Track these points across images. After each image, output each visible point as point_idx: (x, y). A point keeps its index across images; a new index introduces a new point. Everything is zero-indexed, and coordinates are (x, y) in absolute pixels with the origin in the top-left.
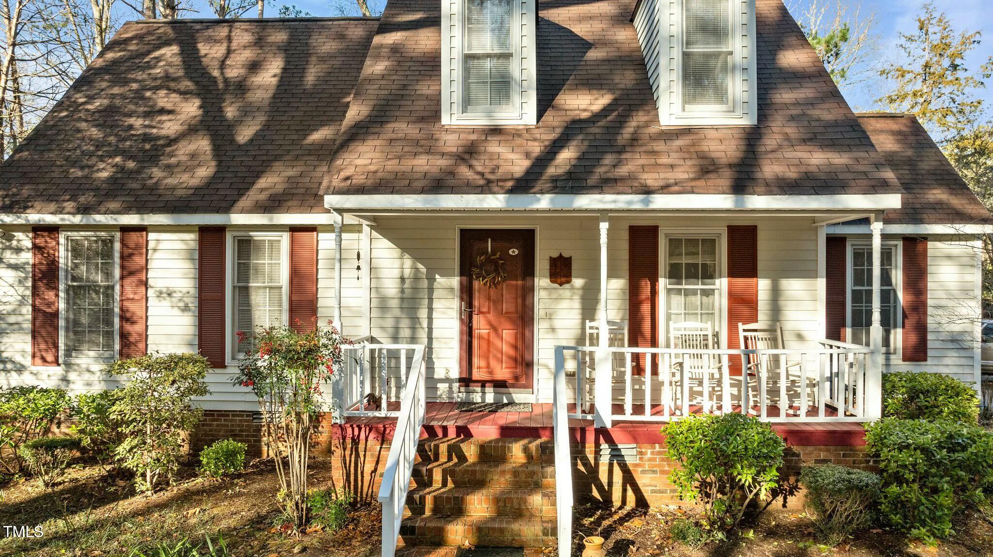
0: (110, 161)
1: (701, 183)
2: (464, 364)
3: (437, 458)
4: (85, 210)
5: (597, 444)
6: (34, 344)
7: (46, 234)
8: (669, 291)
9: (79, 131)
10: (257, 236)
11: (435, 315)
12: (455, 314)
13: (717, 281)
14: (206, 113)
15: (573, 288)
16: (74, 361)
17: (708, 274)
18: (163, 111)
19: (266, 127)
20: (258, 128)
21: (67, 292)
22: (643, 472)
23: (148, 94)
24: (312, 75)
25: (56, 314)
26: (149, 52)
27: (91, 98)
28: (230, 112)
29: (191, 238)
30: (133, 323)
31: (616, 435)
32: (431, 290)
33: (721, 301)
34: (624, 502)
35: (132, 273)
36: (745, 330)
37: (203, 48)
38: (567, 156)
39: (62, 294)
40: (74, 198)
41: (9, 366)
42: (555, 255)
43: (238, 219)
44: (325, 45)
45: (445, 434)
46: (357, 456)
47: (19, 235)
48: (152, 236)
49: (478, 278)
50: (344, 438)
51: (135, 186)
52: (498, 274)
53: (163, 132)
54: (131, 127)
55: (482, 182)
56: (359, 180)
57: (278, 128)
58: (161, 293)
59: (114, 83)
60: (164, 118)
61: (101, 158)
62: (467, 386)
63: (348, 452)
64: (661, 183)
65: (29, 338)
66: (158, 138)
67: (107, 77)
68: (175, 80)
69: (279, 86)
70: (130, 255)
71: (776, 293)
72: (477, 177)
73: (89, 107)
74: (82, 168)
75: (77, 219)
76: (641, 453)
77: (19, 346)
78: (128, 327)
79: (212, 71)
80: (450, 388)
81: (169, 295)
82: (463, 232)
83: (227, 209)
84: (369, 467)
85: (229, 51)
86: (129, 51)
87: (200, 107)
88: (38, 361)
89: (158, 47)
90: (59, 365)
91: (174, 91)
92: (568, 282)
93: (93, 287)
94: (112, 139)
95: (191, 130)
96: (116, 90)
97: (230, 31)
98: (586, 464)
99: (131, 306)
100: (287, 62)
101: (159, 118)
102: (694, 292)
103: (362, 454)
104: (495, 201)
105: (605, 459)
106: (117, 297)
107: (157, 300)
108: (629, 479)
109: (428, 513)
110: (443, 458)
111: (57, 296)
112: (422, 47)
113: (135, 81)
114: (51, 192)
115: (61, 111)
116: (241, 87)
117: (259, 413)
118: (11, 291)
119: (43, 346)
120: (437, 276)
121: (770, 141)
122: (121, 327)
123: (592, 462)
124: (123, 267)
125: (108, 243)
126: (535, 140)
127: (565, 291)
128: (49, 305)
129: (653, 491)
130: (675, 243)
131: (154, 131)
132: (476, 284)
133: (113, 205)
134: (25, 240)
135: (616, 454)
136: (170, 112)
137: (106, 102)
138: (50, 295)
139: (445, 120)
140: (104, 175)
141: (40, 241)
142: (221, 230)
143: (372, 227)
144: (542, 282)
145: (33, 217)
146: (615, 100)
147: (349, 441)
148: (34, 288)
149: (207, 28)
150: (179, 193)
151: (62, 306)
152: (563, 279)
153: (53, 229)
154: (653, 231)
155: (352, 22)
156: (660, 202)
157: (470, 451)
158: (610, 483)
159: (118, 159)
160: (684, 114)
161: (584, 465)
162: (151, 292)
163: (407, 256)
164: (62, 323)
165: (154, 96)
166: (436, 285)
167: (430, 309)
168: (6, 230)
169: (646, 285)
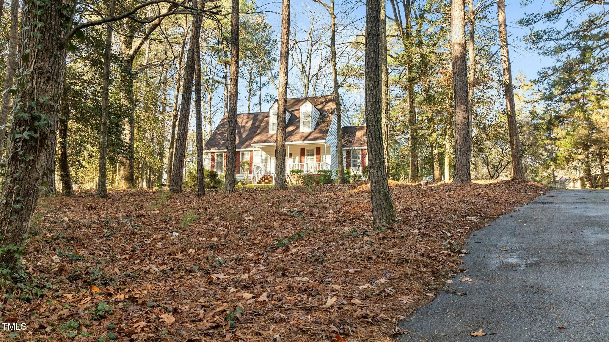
4: (219, 149)
5: (287, 177)
8: (307, 158)
9: (217, 137)
10: (245, 152)
12: (274, 163)
13: (315, 156)
17: (313, 155)
19: (248, 134)
24: (257, 124)
25: (214, 166)
28: (242, 132)
32: (270, 159)
33: (315, 159)
35: (226, 159)
37: (238, 120)
40: (217, 147)
42: (289, 153)
43: (242, 150)
44: (260, 118)
54: (225, 136)
56: (256, 142)
57: (250, 134)
59: (223, 128)
61: (221, 141)
67: (221, 127)
69: (251, 126)
70: (225, 156)
71: (323, 157)
73: (219, 132)
74: (218, 143)
75: (217, 151)
79: (239, 124)
82: (274, 149)
83: (240, 148)
85: (243, 120)
86: (225, 121)
93: (220, 162)
94: (222, 138)
97: (243, 116)
100: (253, 122)
102: (311, 158)
105: (288, 179)
106: (223, 163)
108: (291, 181)
111: (215, 163)
113: (226, 127)
114: (214, 147)
115: (214, 133)
116: (244, 127)
118: (208, 163)
120: (271, 157)
121: (312, 133)
122: (224, 168)
124: (224, 158)
125: (222, 155)
130: (308, 150)
133: (223, 148)
134: (210, 155)
135: (290, 179)
137: (221, 131)
139: (270, 132)
140: (221, 144)
141: (212, 155)
142: (239, 152)
143: (261, 149)
145: (212, 151)
146: (296, 128)
148: (211, 162)
149: (239, 116)
153: (214, 153)
154: (304, 149)
156: (293, 143)
159: (223, 141)
160: (302, 130)
164: (215, 168)
167: (270, 162)
168: (208, 153)
169: (303, 157)
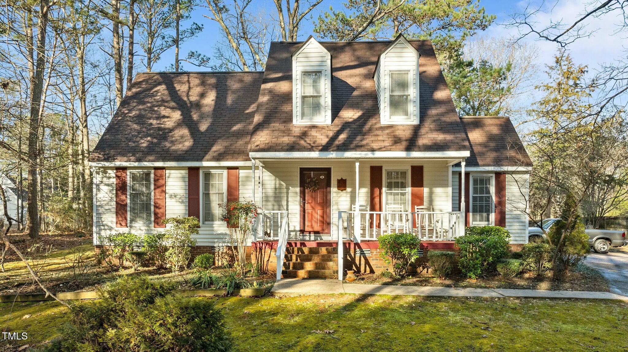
0: (146, 139)
1: (394, 147)
2: (302, 224)
3: (293, 253)
4: (139, 160)
5: (355, 249)
6: (117, 218)
7: (121, 171)
8: (387, 193)
9: (129, 126)
10: (213, 171)
11: (289, 203)
12: (298, 203)
13: (407, 189)
14: (184, 118)
15: (347, 192)
16: (133, 225)
17: (403, 185)
18: (164, 117)
19: (212, 124)
20: (209, 124)
21: (130, 196)
22: (373, 260)
23: (156, 109)
24: (230, 100)
25: (126, 205)
26: (152, 88)
27: (130, 111)
28: (195, 117)
29: (184, 172)
30: (160, 208)
31: (362, 245)
32: (288, 193)
33: (409, 197)
34: (365, 271)
35: (159, 187)
36: (417, 209)
37: (177, 87)
38: (343, 137)
39: (128, 197)
40: (133, 155)
41: (106, 227)
42: (340, 178)
43: (205, 164)
44: (234, 85)
45: (296, 246)
46: (262, 254)
47: (109, 171)
48: (167, 171)
49: (307, 188)
50: (256, 248)
51: (159, 150)
52: (316, 186)
53: (167, 126)
54: (151, 124)
55: (310, 147)
56: (262, 146)
57: (218, 124)
58: (171, 195)
60: (166, 120)
61: (141, 138)
62: (303, 233)
63: (258, 253)
64: (379, 147)
65: (114, 215)
66: (165, 129)
67: (135, 101)
68: (167, 102)
69: (215, 105)
70: (158, 180)
71: (431, 193)
72: (308, 145)
73: (130, 115)
74: (134, 142)
75: (136, 164)
76: (372, 252)
77: (110, 219)
78: (157, 210)
79: (183, 98)
80: (296, 234)
81: (175, 196)
82: (301, 168)
83: (201, 159)
84: (266, 259)
85: (190, 88)
86: (143, 88)
87: (181, 115)
88: (119, 225)
89: (156, 86)
90: (127, 227)
91: (168, 107)
92: (345, 190)
93: (142, 194)
94: (144, 129)
95: (179, 125)
96: (141, 107)
97: (189, 78)
98: (351, 257)
99: (159, 202)
100: (218, 94)
101: (163, 120)
102: (397, 194)
103: (263, 254)
104: (315, 154)
105: (358, 255)
106: (153, 198)
107: (170, 199)
108: (367, 262)
109: (291, 269)
110: (296, 253)
111: (126, 197)
112: (282, 90)
113: (148, 102)
114: (123, 153)
115: (118, 117)
116: (198, 105)
117: (214, 247)
118: (107, 196)
119: (120, 219)
120: (290, 188)
121: (423, 131)
122: (155, 210)
123: (353, 256)
124: (155, 185)
125: (148, 175)
126: (331, 130)
127: (343, 194)
128: (123, 201)
129: (376, 267)
130: (389, 174)
131: (163, 126)
132: (307, 191)
133: (151, 158)
134: (112, 173)
135: (362, 253)
136: (168, 117)
137: (137, 112)
138: (123, 197)
139: (295, 122)
140: (145, 145)
141: (119, 174)
142: (197, 169)
143: (263, 167)
144: (334, 190)
145: (118, 163)
146: (363, 114)
147: (258, 249)
148: (117, 194)
149: (177, 76)
150: (179, 153)
151: (128, 201)
152: (343, 188)
153: (124, 169)
154: (380, 168)
155: (246, 74)
157: (306, 250)
158: (360, 264)
159: (149, 138)
160: (390, 120)
161: (350, 257)
162: (167, 195)
163: (277, 179)
164: (128, 209)
165: (159, 110)
166: (290, 191)
167: (287, 201)
168: (105, 169)
169: (377, 191)
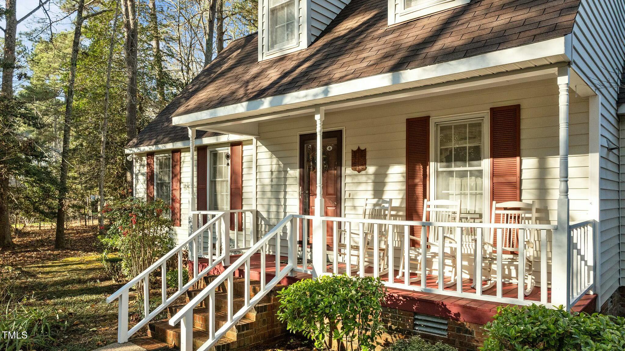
1: (372, 67)
4: (156, 143)
7: (150, 157)
8: (438, 173)
10: (219, 150)
11: (287, 196)
12: (297, 195)
13: (482, 162)
15: (367, 174)
21: (157, 186)
29: (195, 154)
30: (176, 202)
32: (285, 179)
38: (304, 66)
39: (155, 188)
40: (157, 137)
42: (355, 149)
43: (205, 140)
47: (143, 158)
48: (182, 154)
55: (242, 95)
58: (185, 186)
64: (343, 74)
70: (175, 166)
71: (542, 171)
75: (154, 148)
78: (174, 205)
81: (188, 186)
82: (301, 136)
83: (202, 135)
92: (365, 169)
93: (165, 184)
99: (175, 193)
102: (465, 174)
106: (171, 188)
107: (183, 190)
118: (142, 187)
120: (288, 169)
121: (467, 15)
124: (173, 172)
125: (169, 160)
126: (297, 59)
127: (362, 177)
128: (151, 193)
130: (442, 128)
133: (167, 138)
134: (145, 160)
138: (152, 188)
139: (260, 58)
142: (205, 148)
143: (257, 139)
144: (347, 170)
145: (147, 148)
148: (147, 185)
151: (155, 193)
152: (360, 167)
153: (151, 154)
154: (424, 121)
162: (182, 185)
163: (274, 156)
166: (288, 176)
167: (285, 192)
168: (140, 155)
169: (419, 169)
